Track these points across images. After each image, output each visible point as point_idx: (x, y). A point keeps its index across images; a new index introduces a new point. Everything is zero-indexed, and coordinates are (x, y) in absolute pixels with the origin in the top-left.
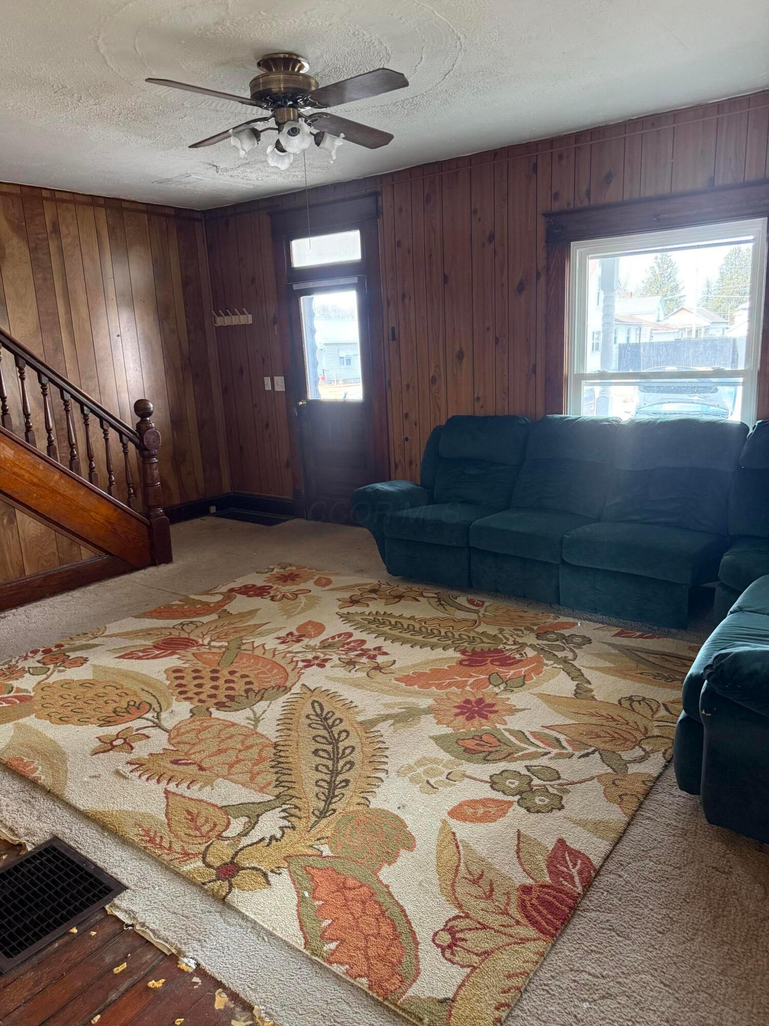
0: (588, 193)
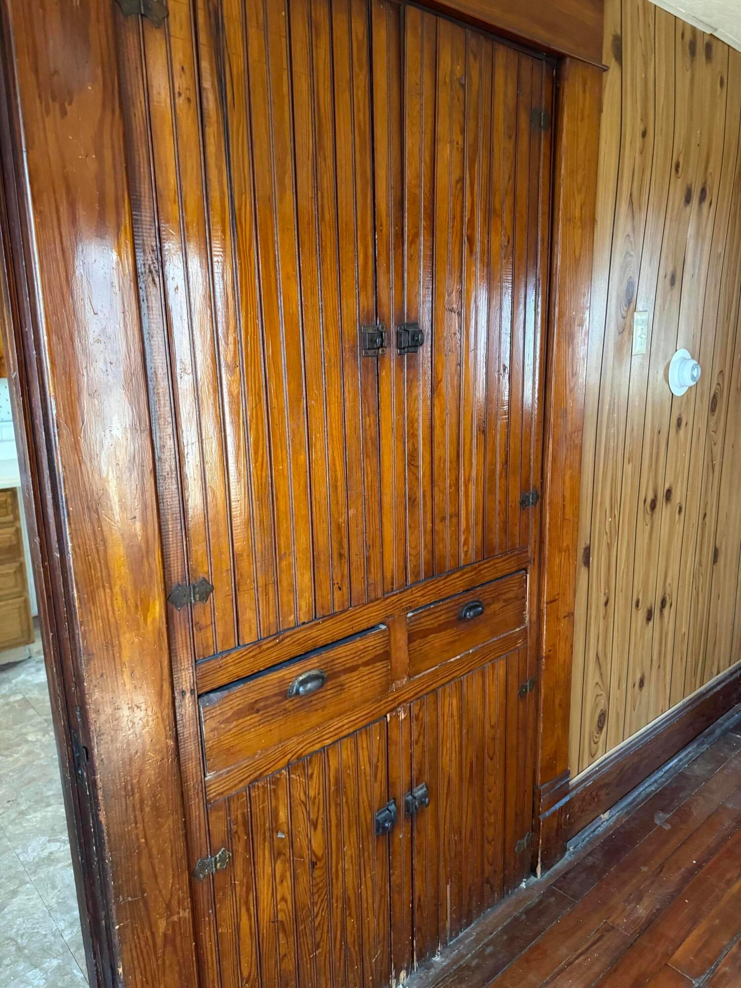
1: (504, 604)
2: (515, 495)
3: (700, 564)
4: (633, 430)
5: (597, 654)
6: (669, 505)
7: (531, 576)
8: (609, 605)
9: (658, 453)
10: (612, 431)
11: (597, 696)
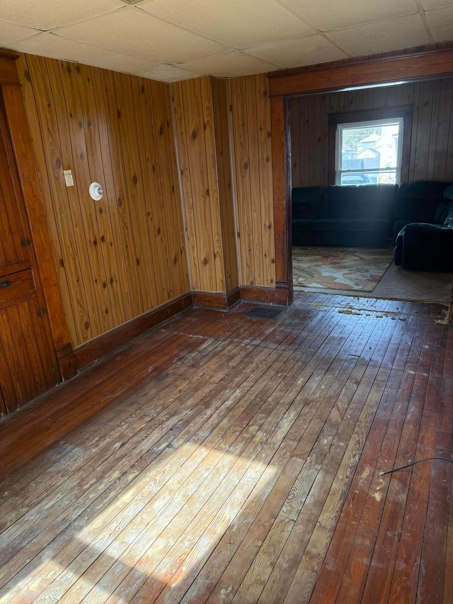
0: (344, 107)
1: (22, 282)
2: (18, 241)
3: (129, 265)
4: (75, 214)
5: (77, 300)
6: (104, 243)
7: (33, 271)
8: (79, 281)
9: (92, 223)
10: (64, 216)
11: (82, 316)
